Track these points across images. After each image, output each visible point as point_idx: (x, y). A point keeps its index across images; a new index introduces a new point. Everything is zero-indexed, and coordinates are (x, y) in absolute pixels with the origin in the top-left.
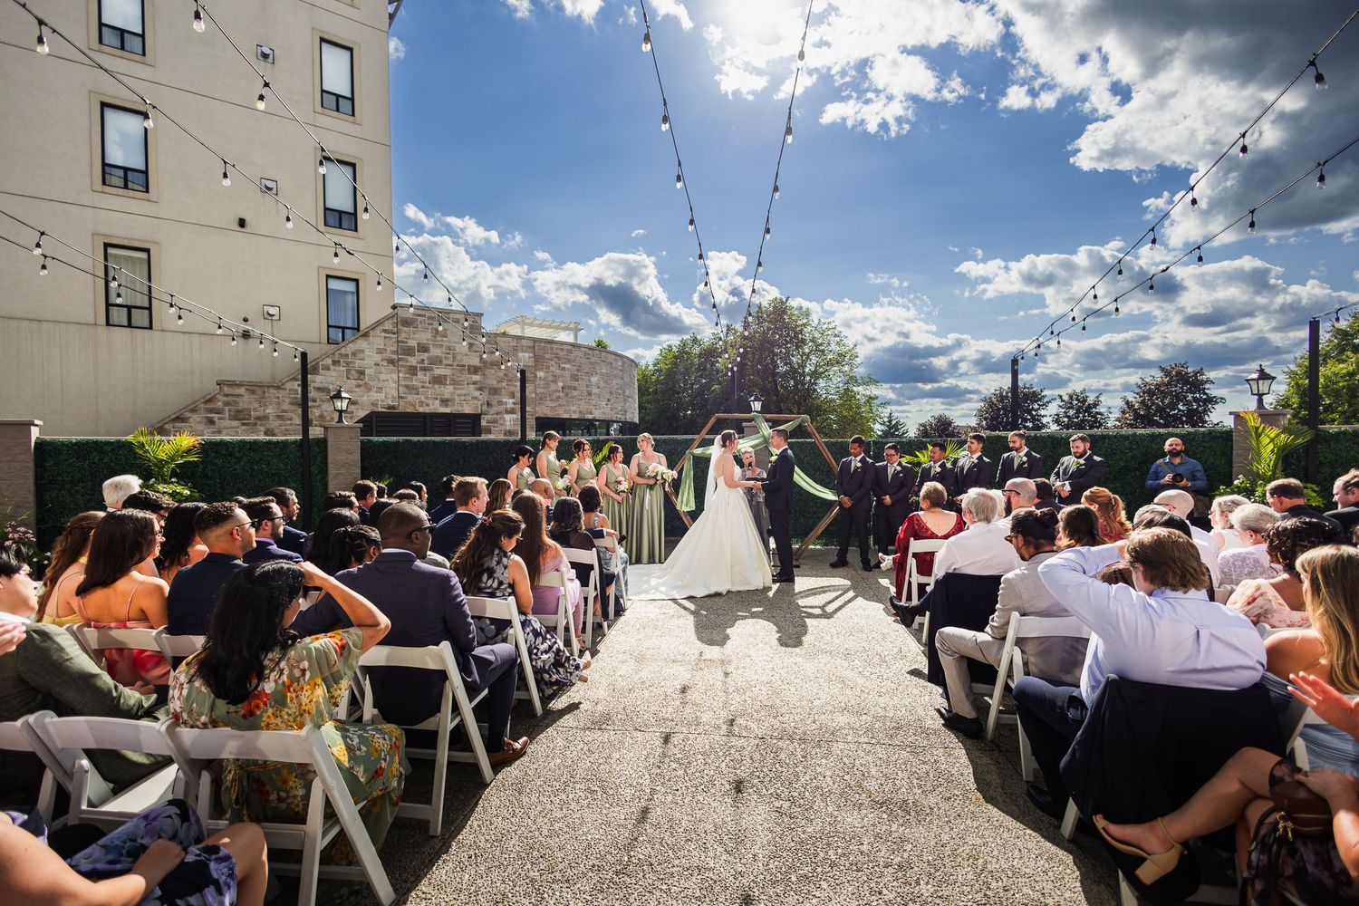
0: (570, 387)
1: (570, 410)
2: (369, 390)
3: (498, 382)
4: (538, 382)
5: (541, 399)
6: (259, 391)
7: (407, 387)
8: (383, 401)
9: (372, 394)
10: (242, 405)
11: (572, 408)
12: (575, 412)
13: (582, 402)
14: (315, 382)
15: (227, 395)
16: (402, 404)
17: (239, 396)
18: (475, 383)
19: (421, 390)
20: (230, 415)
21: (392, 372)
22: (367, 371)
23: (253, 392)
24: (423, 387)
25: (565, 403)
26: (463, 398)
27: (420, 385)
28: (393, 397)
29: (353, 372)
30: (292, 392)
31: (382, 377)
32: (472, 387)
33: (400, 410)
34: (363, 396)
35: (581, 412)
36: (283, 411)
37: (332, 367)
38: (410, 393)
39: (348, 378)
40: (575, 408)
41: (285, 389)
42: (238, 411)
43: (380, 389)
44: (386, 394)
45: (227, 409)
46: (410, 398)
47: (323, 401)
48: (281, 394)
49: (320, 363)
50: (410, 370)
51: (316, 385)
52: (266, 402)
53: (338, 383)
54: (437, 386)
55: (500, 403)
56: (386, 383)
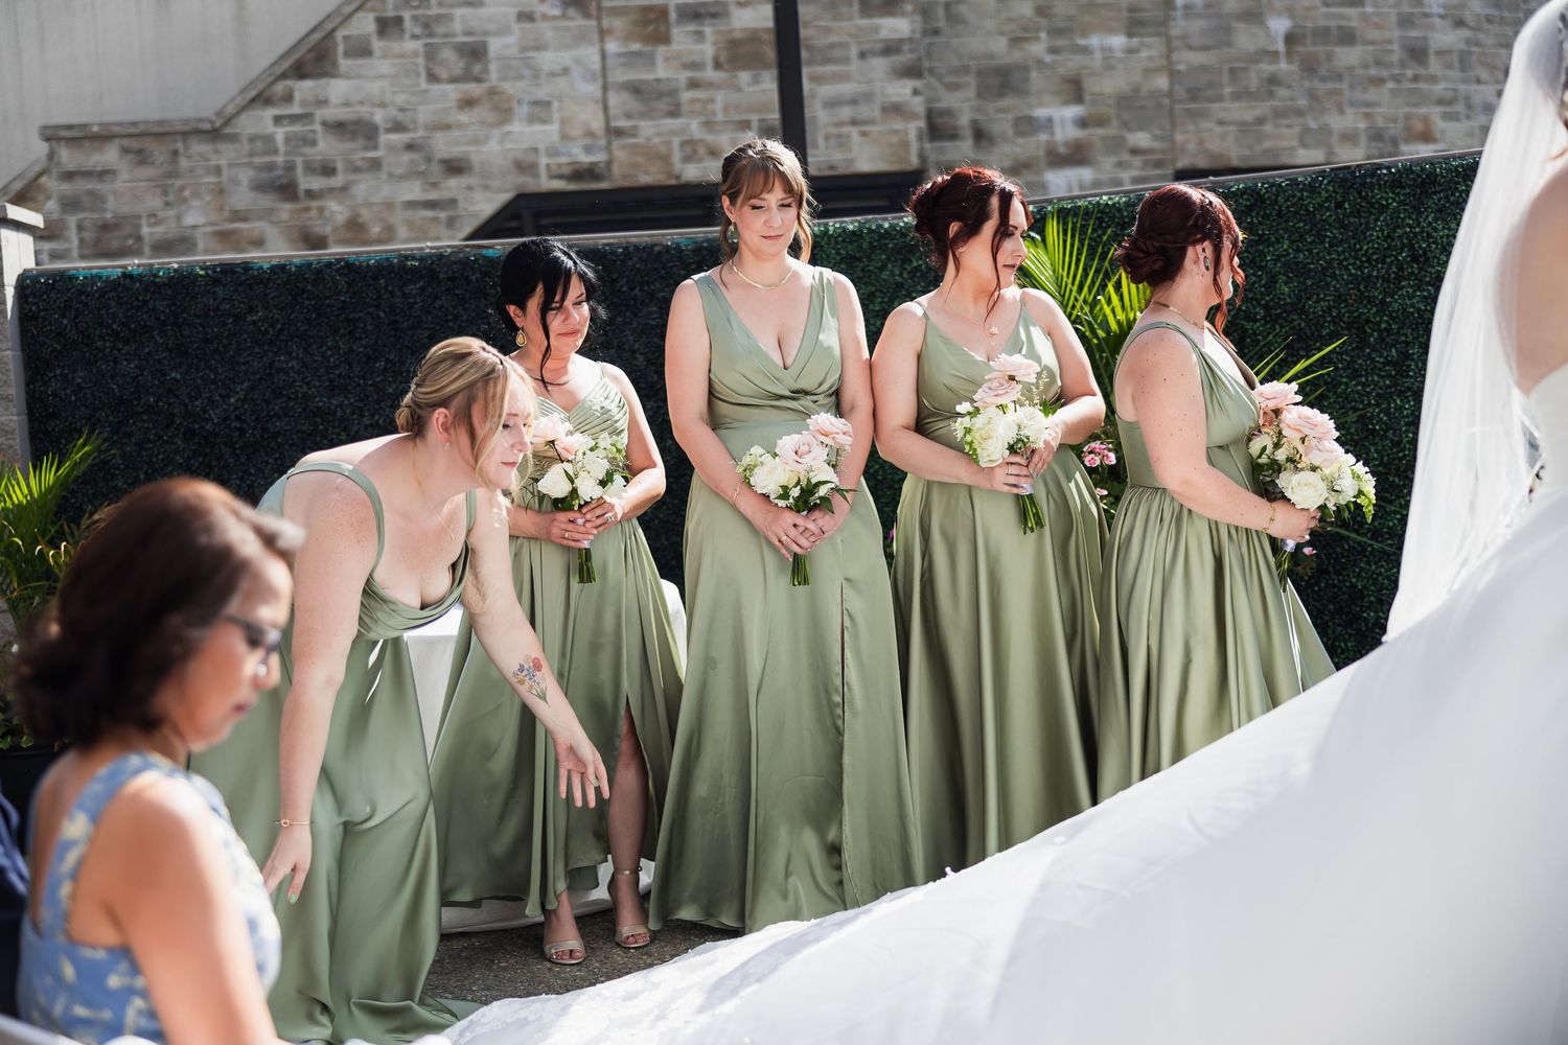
0: (1323, 34)
1: (1325, 130)
2: (504, 113)
3: (1016, 42)
4: (1179, 26)
5: (1194, 94)
6: (160, 154)
7: (636, 89)
8: (553, 152)
9: (516, 127)
10: (113, 207)
11: (1337, 123)
12: (1349, 137)
13: (1383, 94)
14: (324, 103)
15: (69, 176)
16: (620, 155)
17: (104, 174)
18: (890, 49)
19: (686, 96)
20: (82, 241)
21: (581, 38)
22: (495, 46)
23: (141, 157)
24: (693, 84)
25: (1303, 102)
26: (846, 112)
27: (684, 76)
28: (590, 134)
29: (448, 54)
30: (259, 145)
31: (549, 59)
32: (880, 64)
33: (617, 179)
34: (487, 139)
35: (1377, 136)
36: (238, 216)
37: (377, 44)
38: (644, 115)
39: (433, 78)
40: (1351, 120)
41: (234, 138)
42: (105, 227)
43: (541, 110)
44: (563, 122)
45: (72, 221)
46: (649, 130)
47: (356, 170)
48: (226, 154)
49: (340, 34)
50: (647, 22)
51: (332, 113)
52: (182, 188)
53: (400, 99)
54: (744, 77)
55: (1027, 125)
56: (562, 82)
